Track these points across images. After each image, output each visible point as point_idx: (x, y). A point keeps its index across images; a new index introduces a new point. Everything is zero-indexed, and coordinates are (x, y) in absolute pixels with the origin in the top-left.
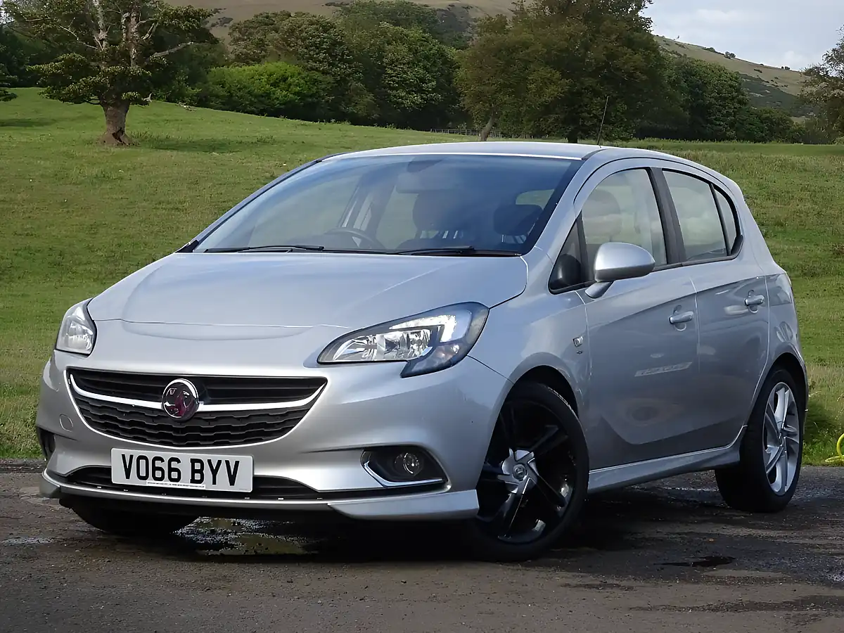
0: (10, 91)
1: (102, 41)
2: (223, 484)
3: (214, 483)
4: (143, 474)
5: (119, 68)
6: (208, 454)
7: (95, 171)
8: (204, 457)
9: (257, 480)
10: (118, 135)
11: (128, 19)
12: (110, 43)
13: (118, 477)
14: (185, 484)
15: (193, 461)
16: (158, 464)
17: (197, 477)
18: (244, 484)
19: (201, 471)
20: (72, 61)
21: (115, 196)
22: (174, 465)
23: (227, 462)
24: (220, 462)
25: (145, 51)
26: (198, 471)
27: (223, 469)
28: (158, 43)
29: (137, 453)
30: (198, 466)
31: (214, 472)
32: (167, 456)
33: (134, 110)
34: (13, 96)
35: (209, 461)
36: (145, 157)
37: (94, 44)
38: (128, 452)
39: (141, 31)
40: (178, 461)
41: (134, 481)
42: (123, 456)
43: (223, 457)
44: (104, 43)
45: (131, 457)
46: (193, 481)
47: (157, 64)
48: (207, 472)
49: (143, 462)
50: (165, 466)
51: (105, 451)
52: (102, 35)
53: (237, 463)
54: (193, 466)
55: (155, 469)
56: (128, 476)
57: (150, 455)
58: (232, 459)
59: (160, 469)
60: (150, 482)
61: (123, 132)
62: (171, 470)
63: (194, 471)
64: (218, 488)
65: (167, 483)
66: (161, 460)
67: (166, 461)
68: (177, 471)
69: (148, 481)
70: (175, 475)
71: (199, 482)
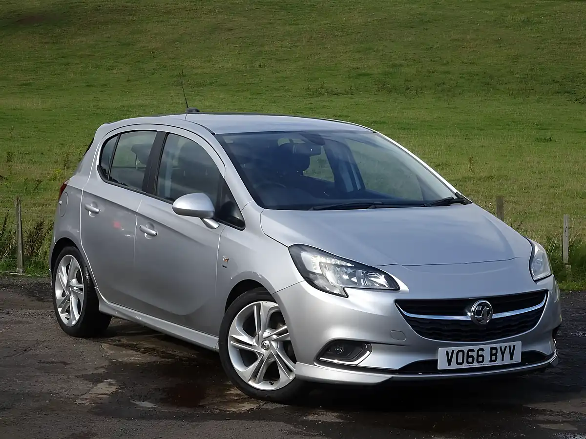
2: (507, 361)
3: (503, 360)
4: (460, 361)
6: (499, 344)
8: (497, 346)
9: (523, 354)
13: (442, 365)
14: (487, 363)
15: (492, 349)
16: (471, 353)
17: (494, 358)
18: (517, 358)
19: (496, 355)
22: (480, 353)
23: (510, 347)
24: (506, 347)
26: (494, 355)
27: (507, 350)
29: (456, 349)
30: (494, 352)
31: (503, 353)
32: (476, 348)
35: (501, 348)
38: (450, 349)
40: (483, 350)
41: (453, 366)
42: (447, 352)
43: (507, 344)
45: (453, 351)
46: (491, 361)
48: (499, 354)
49: (460, 354)
50: (475, 354)
51: (434, 351)
53: (514, 346)
54: (491, 352)
55: (468, 357)
56: (449, 364)
57: (466, 349)
58: (512, 344)
59: (472, 357)
60: (465, 366)
62: (478, 356)
63: (492, 355)
64: (505, 363)
65: (475, 365)
66: (473, 351)
67: (476, 351)
68: (482, 356)
69: (463, 365)
70: (480, 359)
71: (495, 361)
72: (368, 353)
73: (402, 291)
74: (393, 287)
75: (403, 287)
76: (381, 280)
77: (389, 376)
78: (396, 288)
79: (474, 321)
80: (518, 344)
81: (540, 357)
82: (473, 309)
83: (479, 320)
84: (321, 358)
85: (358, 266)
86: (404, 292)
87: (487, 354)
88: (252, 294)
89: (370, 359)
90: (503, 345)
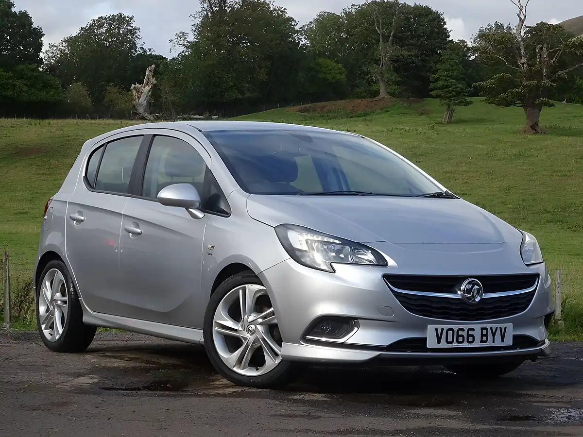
0: (468, 99)
1: (523, 64)
2: (498, 343)
3: (494, 342)
4: (450, 340)
5: (534, 82)
6: (490, 324)
7: (515, 151)
8: (488, 326)
9: (515, 337)
10: (534, 127)
11: (541, 49)
12: (529, 65)
13: (431, 343)
14: (477, 344)
15: (482, 329)
16: (461, 333)
17: (484, 338)
18: (509, 341)
19: (486, 335)
20: (502, 78)
21: (525, 168)
22: (471, 332)
23: (501, 328)
24: (497, 328)
25: (553, 70)
26: (484, 335)
27: (498, 333)
28: (562, 65)
29: (446, 327)
30: (485, 332)
31: (494, 335)
32: (466, 327)
33: (545, 110)
34: (471, 103)
35: (491, 328)
36: (551, 141)
37: (518, 66)
38: (439, 327)
39: (550, 56)
40: (473, 330)
41: (444, 345)
42: (437, 330)
43: (498, 326)
44: (525, 65)
45: (442, 330)
46: (482, 341)
47: (561, 79)
48: (490, 335)
49: (450, 333)
50: (465, 334)
51: (423, 327)
52: (524, 60)
53: (505, 328)
54: (482, 332)
55: (458, 336)
56: (439, 343)
57: (456, 327)
58: (503, 325)
59: (462, 336)
60: (455, 345)
61: (537, 125)
62: (469, 336)
63: (482, 335)
64: (496, 344)
65: (466, 345)
66: (463, 330)
67: (466, 331)
68: (473, 336)
69: (453, 344)
70: (471, 339)
71: (486, 342)
72: (356, 329)
73: (390, 266)
74: (381, 262)
75: (391, 262)
76: (369, 256)
77: (377, 353)
78: (385, 264)
79: (464, 300)
80: (510, 326)
81: (531, 342)
82: (462, 288)
83: (469, 299)
84: (307, 337)
85: (345, 242)
86: (393, 268)
87: (477, 334)
88: (238, 277)
89: (357, 336)
90: (494, 326)
